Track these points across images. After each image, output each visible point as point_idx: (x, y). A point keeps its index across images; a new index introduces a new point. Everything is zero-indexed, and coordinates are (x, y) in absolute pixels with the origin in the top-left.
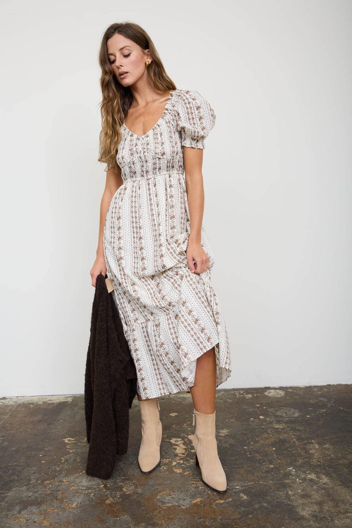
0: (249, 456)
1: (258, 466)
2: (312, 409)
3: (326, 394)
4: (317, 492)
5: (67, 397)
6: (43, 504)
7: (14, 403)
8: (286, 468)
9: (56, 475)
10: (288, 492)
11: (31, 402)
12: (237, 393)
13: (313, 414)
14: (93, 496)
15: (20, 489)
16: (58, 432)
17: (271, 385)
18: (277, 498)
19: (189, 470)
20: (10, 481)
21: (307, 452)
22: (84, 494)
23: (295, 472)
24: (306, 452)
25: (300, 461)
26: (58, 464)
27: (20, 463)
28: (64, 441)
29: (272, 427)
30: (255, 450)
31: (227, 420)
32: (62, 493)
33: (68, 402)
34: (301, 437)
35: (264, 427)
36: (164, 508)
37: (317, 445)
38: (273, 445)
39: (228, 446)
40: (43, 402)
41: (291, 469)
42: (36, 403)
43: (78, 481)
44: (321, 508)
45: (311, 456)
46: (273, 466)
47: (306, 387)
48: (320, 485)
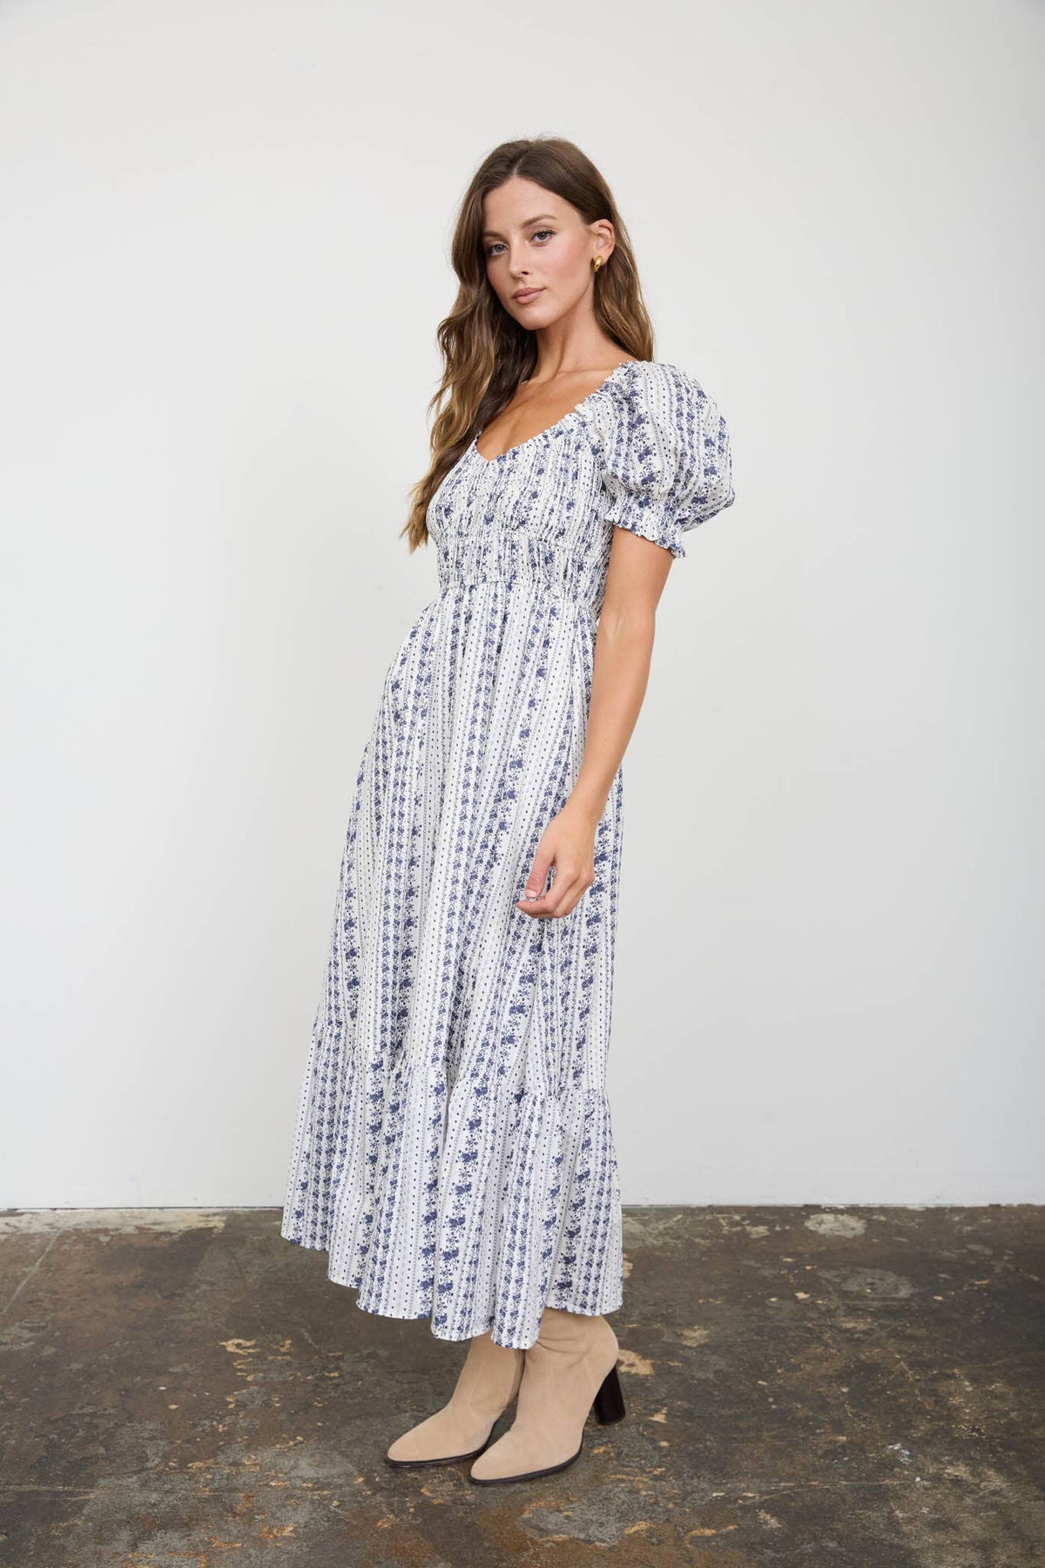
0: (774, 1407)
1: (802, 1436)
2: (948, 1277)
3: (987, 1234)
4: (975, 1515)
5: (208, 1216)
6: (197, 1525)
7: (47, 1229)
8: (884, 1446)
9: (218, 1448)
10: (892, 1511)
11: (100, 1226)
12: (722, 1221)
13: (953, 1293)
14: (338, 1506)
15: (119, 1482)
16: (199, 1319)
17: (824, 1201)
18: (864, 1527)
19: (606, 1443)
20: (85, 1459)
21: (940, 1401)
22: (312, 1502)
23: (909, 1457)
24: (936, 1402)
25: (922, 1428)
26: (217, 1415)
27: (105, 1410)
28: (224, 1346)
29: (835, 1327)
30: (791, 1391)
31: (701, 1301)
32: (248, 1498)
33: (215, 1231)
34: (919, 1358)
35: (810, 1325)
36: (548, 1545)
37: (967, 1383)
38: (842, 1377)
39: (711, 1376)
40: (138, 1228)
41: (896, 1448)
42: (117, 1230)
43: (286, 1463)
44: (988, 1558)
45: (952, 1414)
46: (844, 1438)
47: (928, 1209)
48: (982, 1497)
